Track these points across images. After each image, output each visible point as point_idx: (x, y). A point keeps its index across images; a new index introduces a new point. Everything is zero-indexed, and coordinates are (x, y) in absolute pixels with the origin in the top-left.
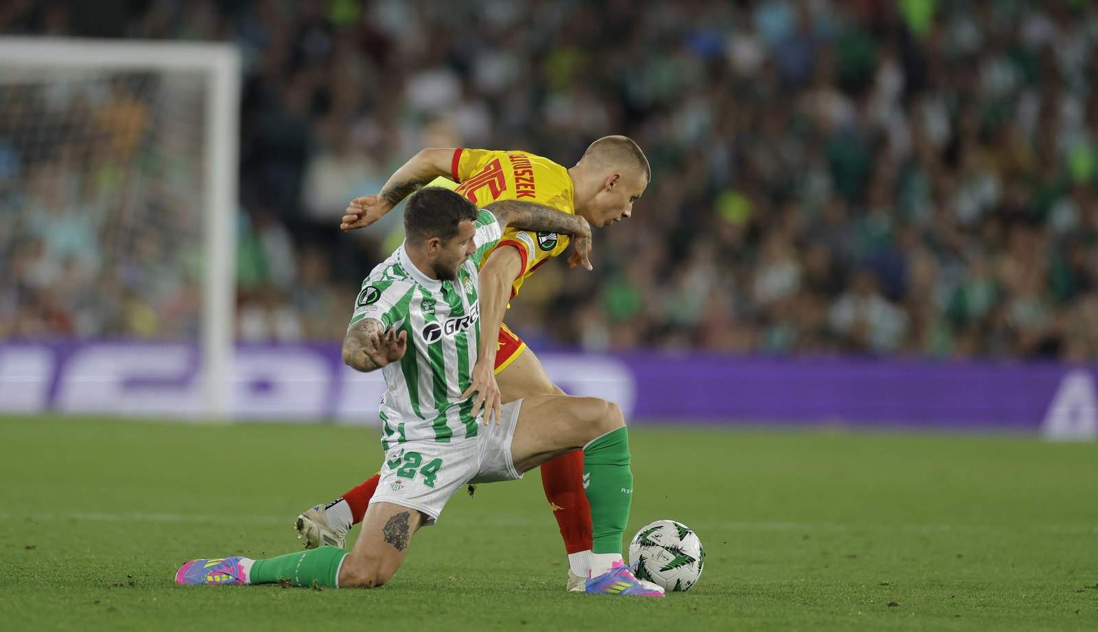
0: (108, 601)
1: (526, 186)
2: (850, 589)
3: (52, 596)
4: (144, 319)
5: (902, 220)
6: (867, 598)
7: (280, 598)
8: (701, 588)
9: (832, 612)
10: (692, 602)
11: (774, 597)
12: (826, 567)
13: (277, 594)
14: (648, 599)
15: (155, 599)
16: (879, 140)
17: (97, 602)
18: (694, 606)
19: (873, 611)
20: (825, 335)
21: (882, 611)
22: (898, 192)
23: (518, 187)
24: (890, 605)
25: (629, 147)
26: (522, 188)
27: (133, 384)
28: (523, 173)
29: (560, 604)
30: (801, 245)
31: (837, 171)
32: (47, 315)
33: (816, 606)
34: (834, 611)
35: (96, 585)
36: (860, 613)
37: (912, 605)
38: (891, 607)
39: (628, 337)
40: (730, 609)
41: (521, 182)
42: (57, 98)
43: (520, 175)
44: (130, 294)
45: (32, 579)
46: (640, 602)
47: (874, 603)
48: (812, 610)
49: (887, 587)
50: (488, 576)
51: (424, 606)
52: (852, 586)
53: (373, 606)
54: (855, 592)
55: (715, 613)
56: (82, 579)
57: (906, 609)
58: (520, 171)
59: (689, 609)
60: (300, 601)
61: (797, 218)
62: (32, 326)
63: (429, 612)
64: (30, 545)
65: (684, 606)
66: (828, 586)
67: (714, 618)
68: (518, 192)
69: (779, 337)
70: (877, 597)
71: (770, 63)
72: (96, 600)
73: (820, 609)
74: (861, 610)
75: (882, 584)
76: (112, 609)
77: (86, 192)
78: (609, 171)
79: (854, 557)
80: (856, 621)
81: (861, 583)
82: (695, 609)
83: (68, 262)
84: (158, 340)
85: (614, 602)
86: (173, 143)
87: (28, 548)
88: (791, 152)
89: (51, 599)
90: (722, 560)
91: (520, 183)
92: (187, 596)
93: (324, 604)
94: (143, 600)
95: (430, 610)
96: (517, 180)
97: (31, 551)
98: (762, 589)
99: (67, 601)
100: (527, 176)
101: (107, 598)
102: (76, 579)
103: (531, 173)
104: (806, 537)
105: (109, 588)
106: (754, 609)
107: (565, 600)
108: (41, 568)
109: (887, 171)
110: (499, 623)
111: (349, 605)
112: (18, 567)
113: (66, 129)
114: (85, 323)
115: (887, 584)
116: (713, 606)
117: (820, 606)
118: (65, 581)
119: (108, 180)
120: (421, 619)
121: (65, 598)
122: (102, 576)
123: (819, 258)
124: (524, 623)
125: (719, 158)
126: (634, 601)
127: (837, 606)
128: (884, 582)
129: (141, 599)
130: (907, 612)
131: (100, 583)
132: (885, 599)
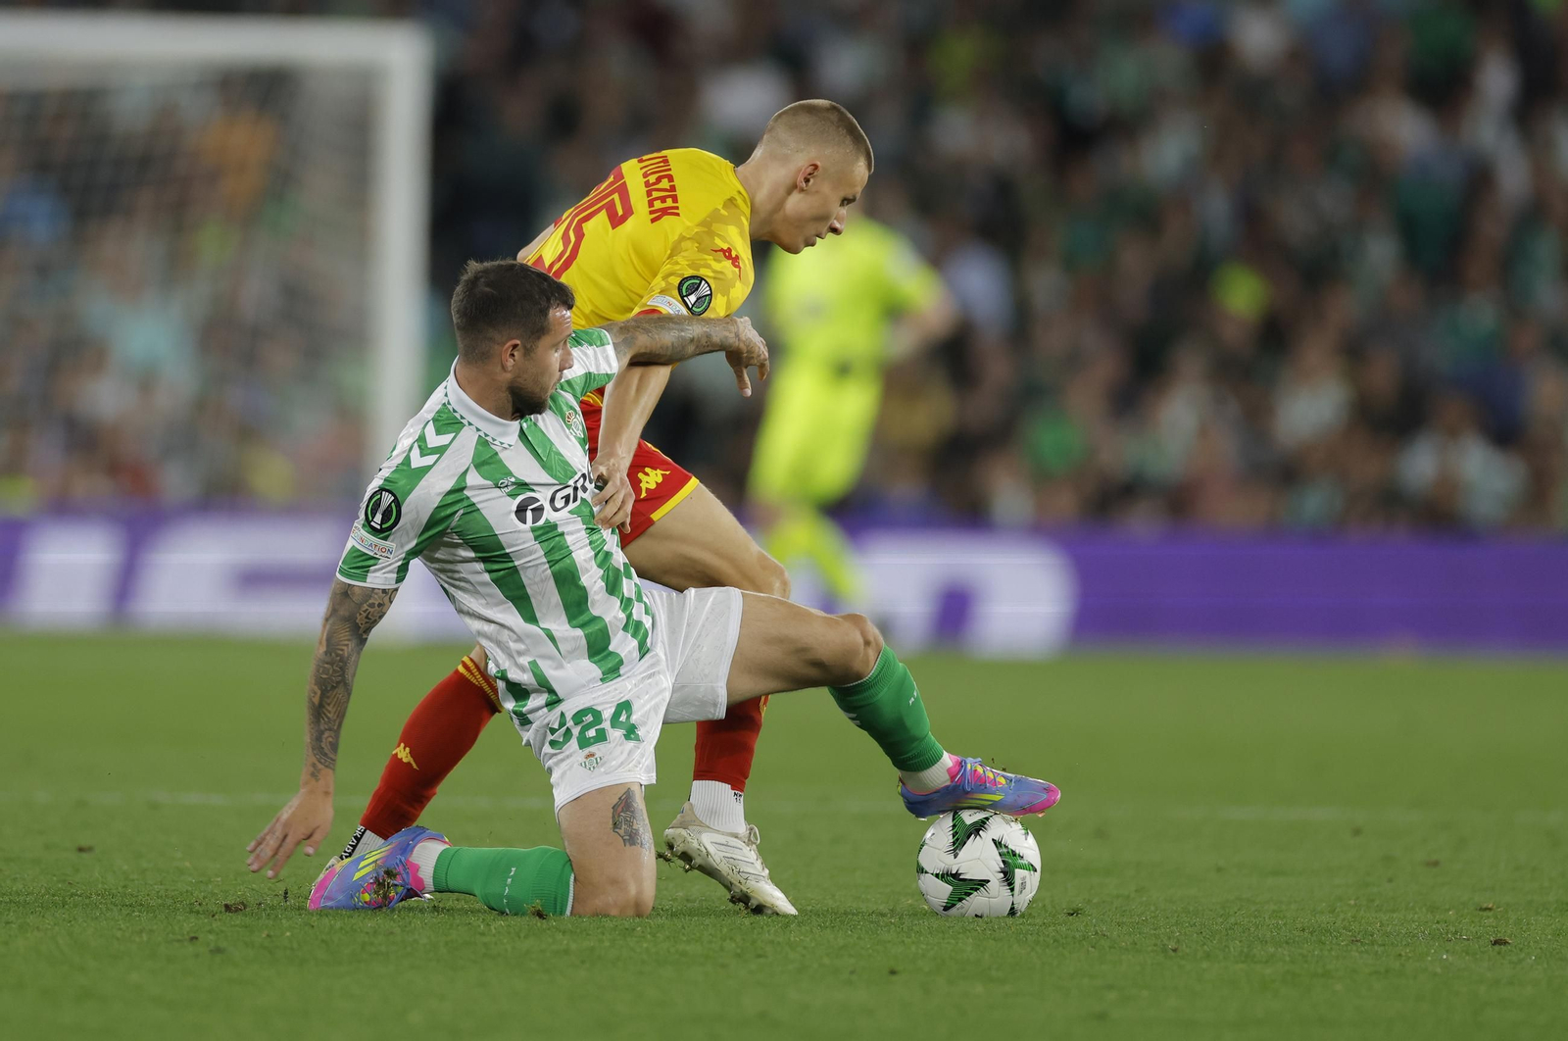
0: (211, 937)
1: (663, 199)
2: (1429, 916)
3: (120, 929)
4: (272, 473)
5: (1515, 308)
6: (1456, 933)
7: (494, 931)
8: (1184, 915)
9: (1400, 955)
10: (1169, 938)
11: (1303, 930)
12: (1390, 880)
13: (488, 925)
14: (1097, 933)
15: (288, 934)
16: (1479, 178)
17: (194, 939)
18: (1172, 945)
19: (1467, 953)
20: (1391, 500)
21: (1482, 952)
22: (1509, 265)
23: (651, 203)
24: (1496, 943)
25: (834, 117)
26: (658, 205)
27: (255, 579)
28: (659, 180)
29: (953, 941)
30: (1353, 351)
31: (1409, 230)
32: (115, 468)
33: (1373, 945)
34: (1403, 954)
35: (191, 912)
36: (1445, 957)
37: (1532, 944)
38: (1497, 947)
39: (1066, 503)
40: (1232, 949)
41: (655, 194)
42: (130, 112)
43: (654, 184)
44: (249, 432)
45: (87, 901)
46: (1084, 938)
47: (1468, 940)
48: (1367, 952)
49: (1490, 914)
50: (834, 896)
51: (730, 945)
52: (1432, 912)
53: (645, 945)
54: (1438, 922)
55: (1208, 956)
56: (169, 902)
57: (1521, 950)
58: (652, 179)
59: (1164, 950)
60: (526, 937)
61: (1346, 307)
62: (90, 485)
63: (738, 956)
64: (84, 843)
65: (1155, 945)
66: (1393, 911)
67: (1205, 965)
68: (651, 213)
69: (1315, 502)
70: (1474, 930)
71: (1301, 54)
72: (193, 935)
73: (1380, 950)
74: (1447, 951)
75: (1482, 909)
76: (218, 950)
77: (176, 267)
78: (801, 160)
79: (1436, 864)
80: (1439, 970)
81: (1447, 907)
82: (1175, 950)
83: (146, 382)
84: (295, 509)
85: (1041, 939)
86: (319, 187)
87: (81, 850)
88: (1332, 199)
89: (119, 934)
90: (1219, 870)
91: (654, 196)
92: (341, 928)
93: (565, 942)
94: (268, 936)
95: (739, 951)
96: (649, 193)
97: (85, 855)
98: (1284, 917)
99: (145, 937)
100: (665, 184)
101: (210, 932)
102: (160, 901)
103: (671, 178)
104: (1357, 832)
105: (213, 916)
106: (1272, 950)
107: (961, 936)
108: (103, 883)
109: (1491, 230)
110: (852, 972)
111: (607, 944)
112: (64, 881)
113: (145, 162)
114: (175, 481)
115: (1490, 909)
116: (1204, 944)
117: (1380, 945)
118: (141, 905)
119: (212, 244)
120: (724, 966)
121: (141, 931)
122: (201, 897)
123: (1383, 374)
124: (893, 972)
125: (1216, 208)
126: (1074, 937)
127: (1408, 945)
128: (1485, 906)
129: (266, 932)
130: (1522, 955)
131: (198, 907)
132: (1488, 934)
